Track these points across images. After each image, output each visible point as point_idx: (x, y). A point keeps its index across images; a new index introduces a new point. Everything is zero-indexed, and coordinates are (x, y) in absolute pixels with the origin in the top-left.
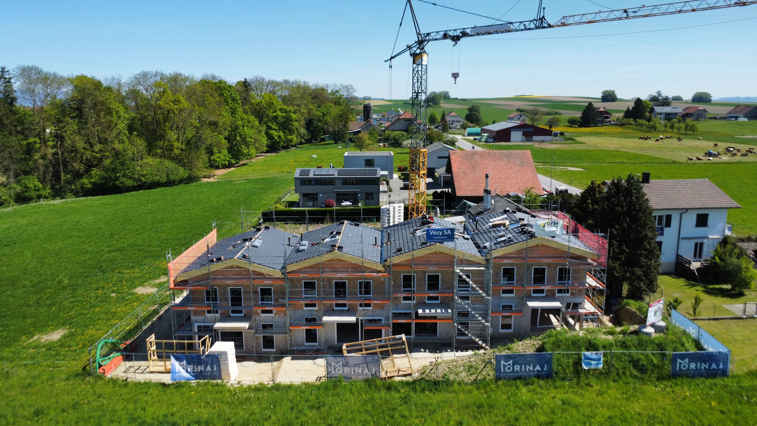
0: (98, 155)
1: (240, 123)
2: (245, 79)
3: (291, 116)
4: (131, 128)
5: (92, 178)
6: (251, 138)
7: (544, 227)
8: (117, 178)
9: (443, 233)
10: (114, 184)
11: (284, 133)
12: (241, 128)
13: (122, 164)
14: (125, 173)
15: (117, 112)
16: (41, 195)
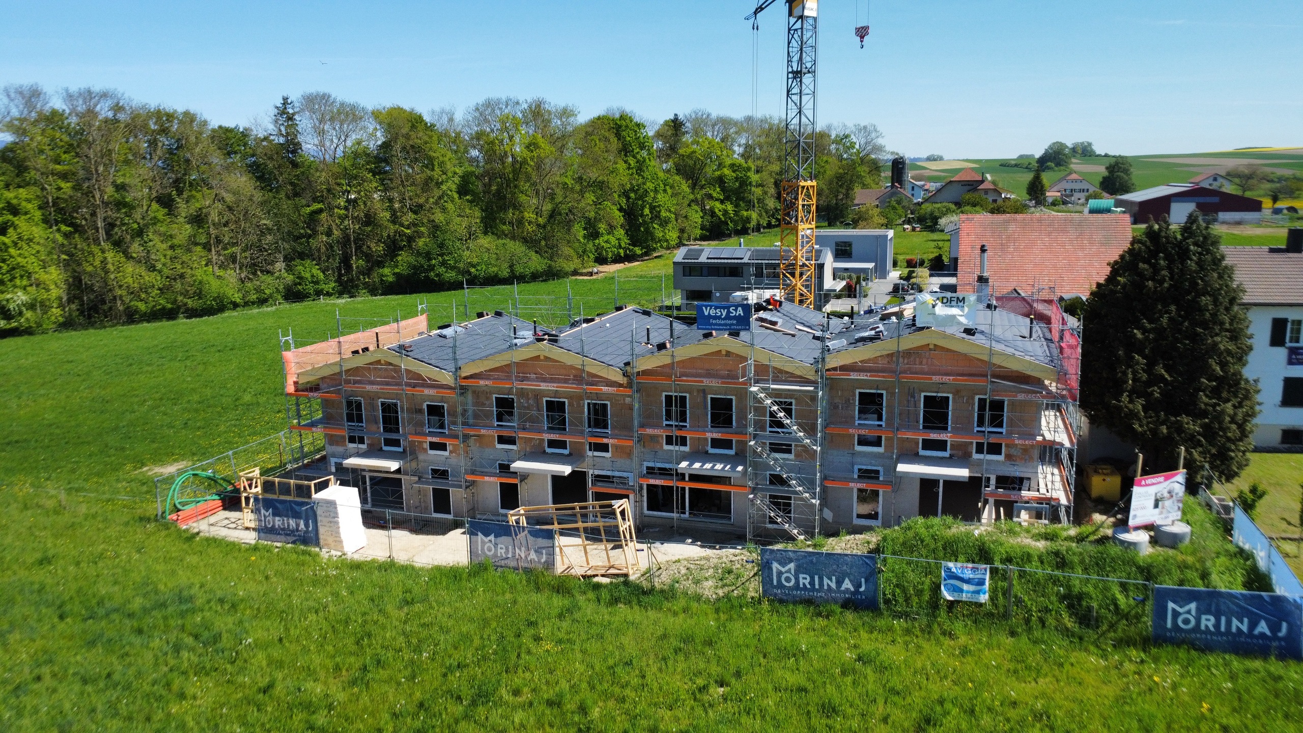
0: (408, 231)
1: (650, 185)
2: (676, 115)
3: (748, 177)
4: (463, 190)
5: (397, 266)
6: (670, 211)
7: (934, 306)
8: (432, 268)
9: (729, 312)
10: (427, 277)
11: (736, 206)
12: (652, 194)
13: (441, 246)
14: (444, 260)
15: (442, 164)
16: (322, 290)
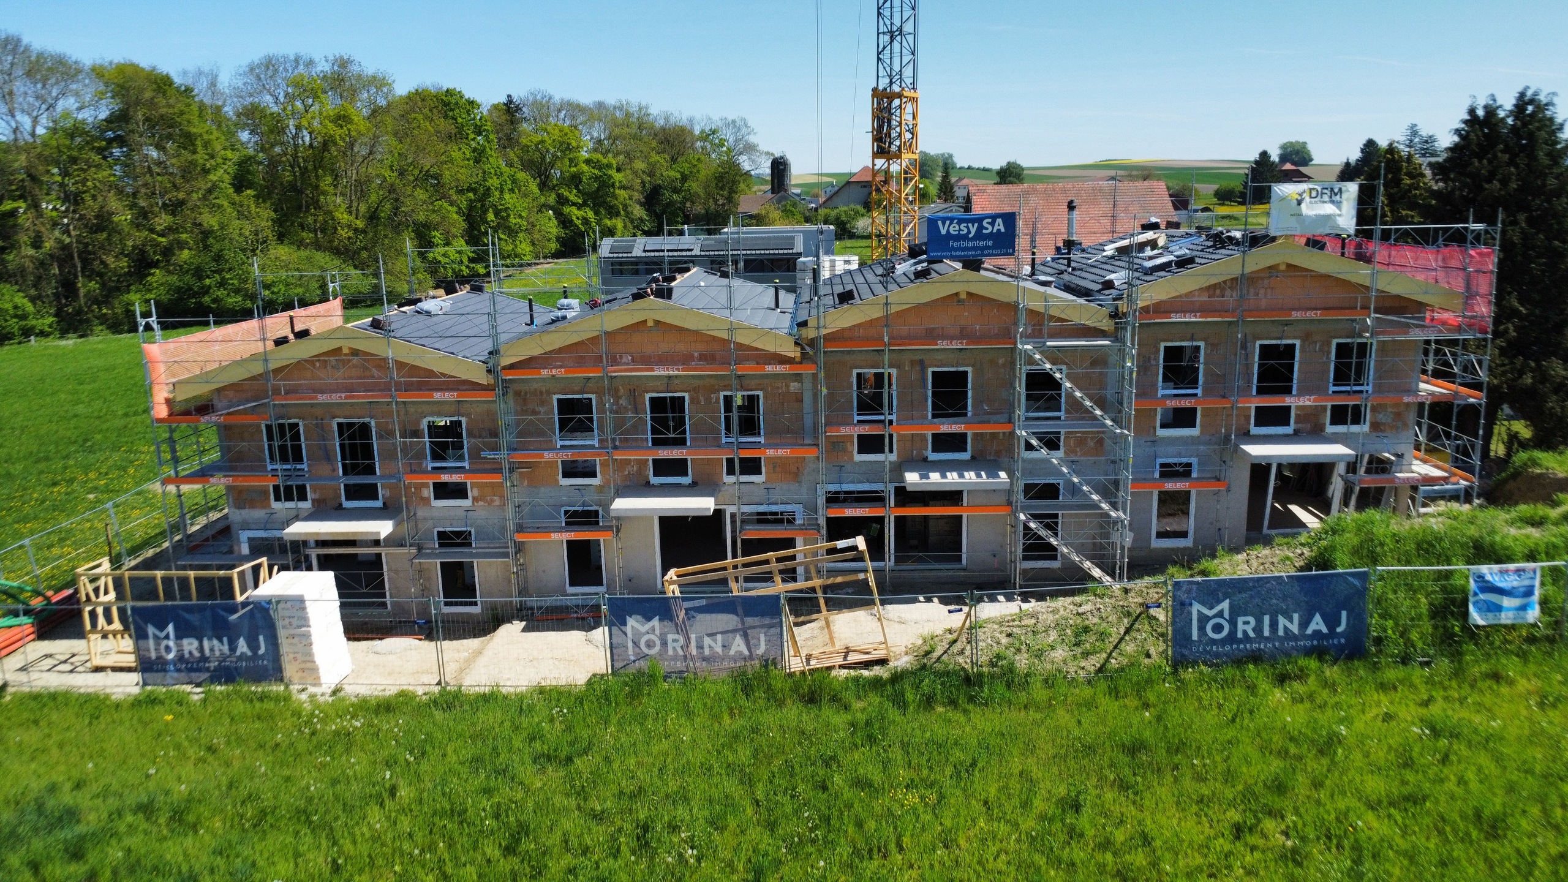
0: (163, 240)
1: (493, 182)
2: (509, 96)
3: (610, 177)
4: (240, 183)
5: (150, 291)
6: (520, 216)
7: (1299, 203)
8: (206, 290)
9: (981, 227)
10: (200, 304)
11: (596, 213)
12: (497, 193)
13: (218, 258)
14: (223, 279)
15: (206, 144)
16: (33, 328)
